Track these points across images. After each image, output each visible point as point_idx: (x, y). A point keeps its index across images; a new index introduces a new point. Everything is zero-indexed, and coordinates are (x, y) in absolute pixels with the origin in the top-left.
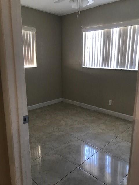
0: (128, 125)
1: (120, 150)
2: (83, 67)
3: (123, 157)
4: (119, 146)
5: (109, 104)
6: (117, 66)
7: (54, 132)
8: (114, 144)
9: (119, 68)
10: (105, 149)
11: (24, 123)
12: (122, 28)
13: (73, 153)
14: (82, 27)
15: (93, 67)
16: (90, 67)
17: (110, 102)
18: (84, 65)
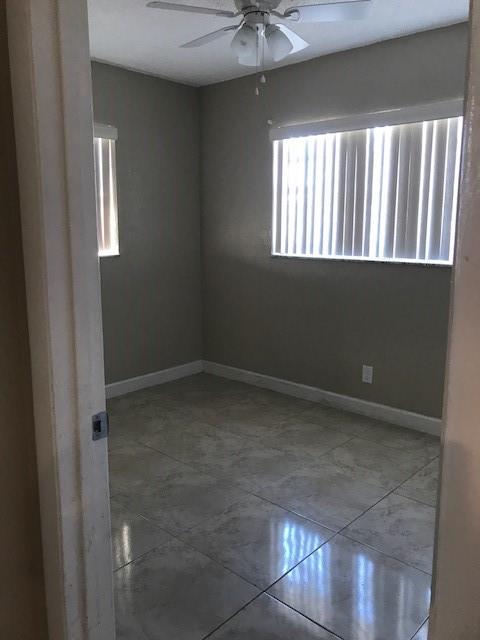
0: (430, 449)
1: (403, 534)
2: (274, 253)
3: (417, 556)
4: (400, 521)
5: (364, 380)
6: (389, 250)
7: (180, 475)
8: (382, 515)
9: (394, 259)
10: (354, 531)
11: (95, 438)
12: (402, 127)
13: (247, 544)
14: (269, 122)
15: (308, 255)
16: (299, 254)
17: (367, 374)
18: (278, 249)
